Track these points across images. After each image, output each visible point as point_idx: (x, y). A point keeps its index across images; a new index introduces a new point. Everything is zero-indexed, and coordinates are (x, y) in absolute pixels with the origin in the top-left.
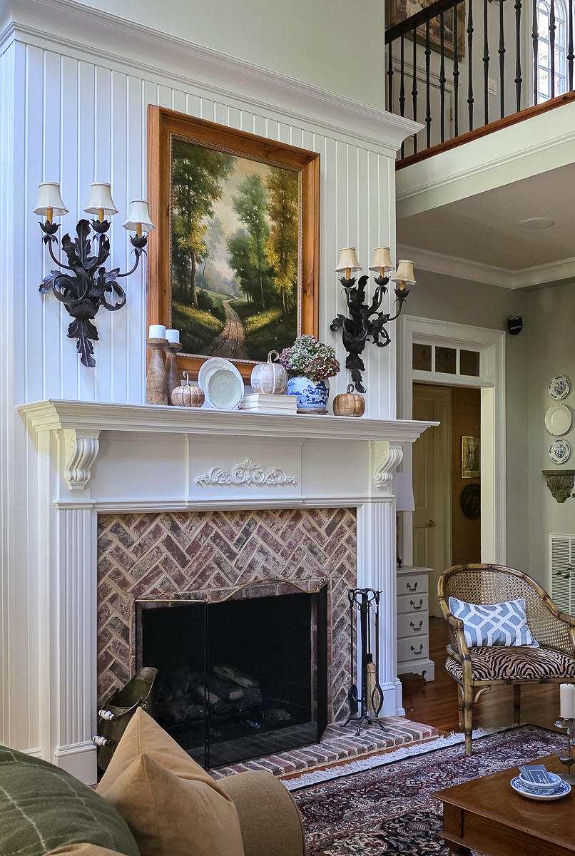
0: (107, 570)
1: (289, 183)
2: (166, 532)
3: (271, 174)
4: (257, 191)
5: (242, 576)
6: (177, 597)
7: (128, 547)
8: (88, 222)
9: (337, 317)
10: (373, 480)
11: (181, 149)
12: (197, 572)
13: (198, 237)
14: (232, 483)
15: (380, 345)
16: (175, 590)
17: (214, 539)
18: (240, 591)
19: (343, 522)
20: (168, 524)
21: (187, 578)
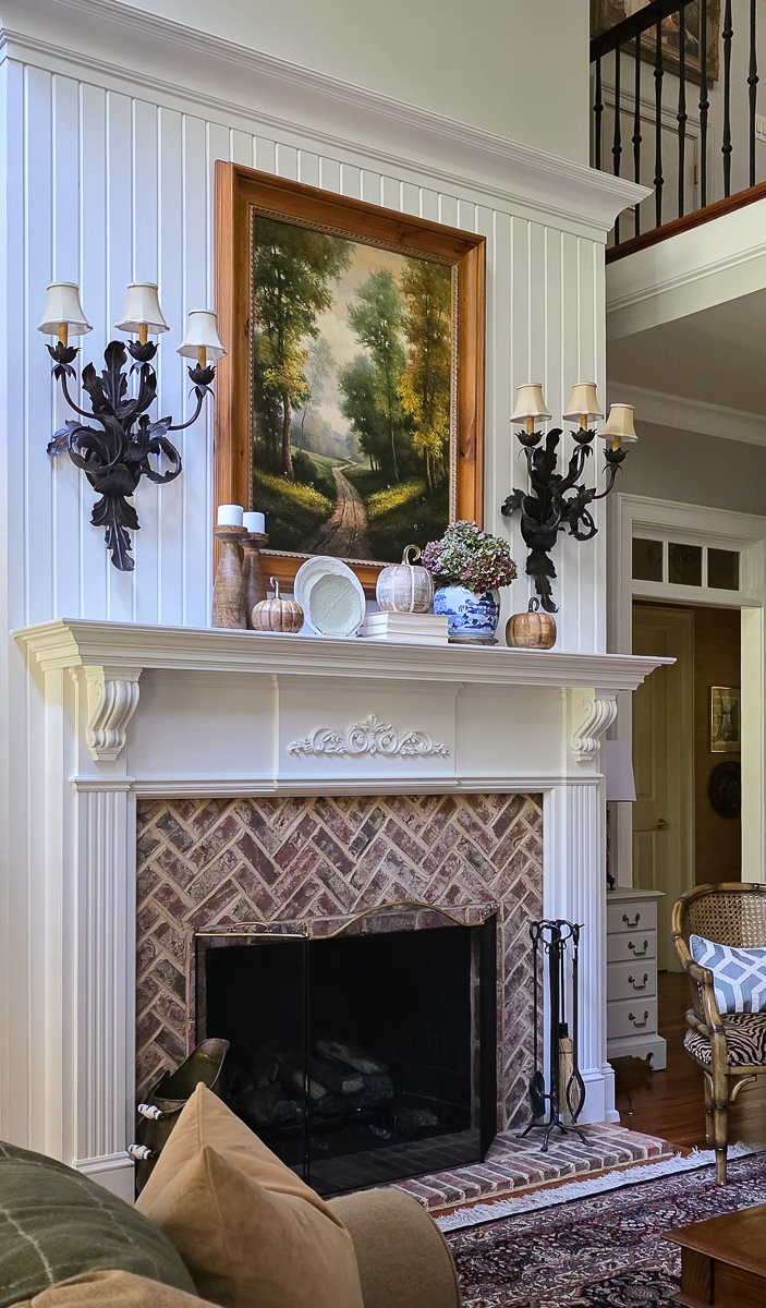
0: (152, 886)
1: (437, 283)
2: (243, 828)
3: (409, 269)
4: (386, 296)
5: (362, 898)
6: (261, 929)
7: (184, 851)
8: (123, 346)
9: (513, 493)
10: (570, 749)
11: (267, 230)
12: (291, 892)
13: (294, 369)
14: (346, 752)
15: (581, 537)
16: (258, 919)
17: (318, 841)
18: (358, 922)
19: (520, 816)
20: (247, 816)
21: (276, 900)
